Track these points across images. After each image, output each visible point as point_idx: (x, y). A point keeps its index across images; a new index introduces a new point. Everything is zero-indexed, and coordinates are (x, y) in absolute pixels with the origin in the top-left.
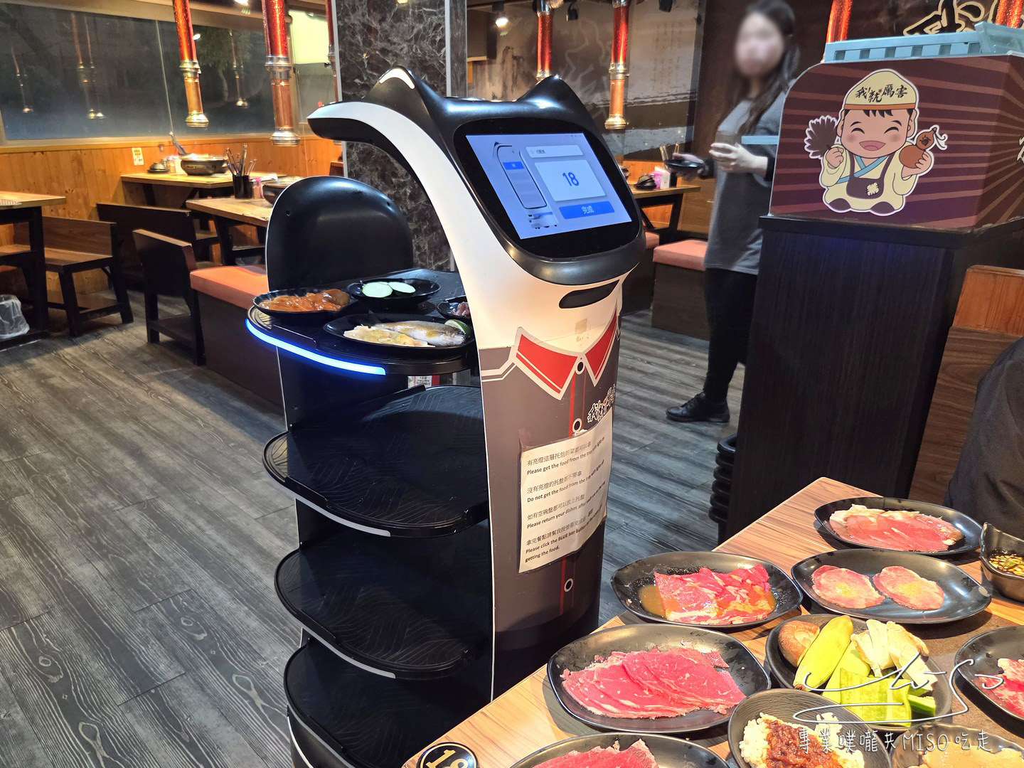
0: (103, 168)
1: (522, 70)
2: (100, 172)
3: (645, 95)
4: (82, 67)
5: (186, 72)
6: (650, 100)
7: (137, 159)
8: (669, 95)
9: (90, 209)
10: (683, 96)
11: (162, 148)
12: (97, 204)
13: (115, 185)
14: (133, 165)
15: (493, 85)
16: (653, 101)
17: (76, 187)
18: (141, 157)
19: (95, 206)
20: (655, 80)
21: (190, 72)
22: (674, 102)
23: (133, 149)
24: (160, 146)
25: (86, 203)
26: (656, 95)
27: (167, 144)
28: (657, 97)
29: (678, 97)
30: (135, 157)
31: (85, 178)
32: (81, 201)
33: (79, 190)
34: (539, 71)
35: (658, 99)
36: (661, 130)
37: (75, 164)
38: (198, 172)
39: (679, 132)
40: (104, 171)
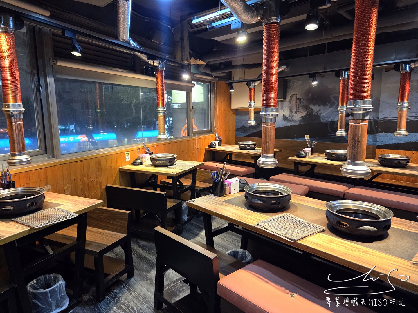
0: (111, 165)
1: (302, 104)
2: (109, 167)
4: (99, 110)
5: (159, 112)
7: (127, 158)
8: (410, 116)
9: (102, 190)
11: (139, 151)
12: (106, 186)
13: (116, 174)
14: (125, 161)
15: (284, 111)
17: (97, 178)
18: (129, 156)
19: (104, 187)
21: (162, 113)
22: (414, 120)
23: (126, 153)
24: (138, 150)
25: (100, 186)
27: (141, 148)
30: (126, 157)
31: (101, 172)
32: (98, 185)
33: (98, 179)
34: (340, 105)
37: (97, 165)
38: (162, 164)
40: (111, 167)
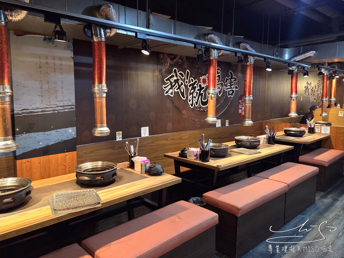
3: (34, 107)
6: (40, 110)
8: (58, 107)
10: (70, 107)
16: (42, 111)
20: (42, 96)
22: (62, 111)
26: (46, 106)
28: (47, 108)
29: (66, 107)
35: (47, 109)
36: (54, 132)
39: (70, 131)
